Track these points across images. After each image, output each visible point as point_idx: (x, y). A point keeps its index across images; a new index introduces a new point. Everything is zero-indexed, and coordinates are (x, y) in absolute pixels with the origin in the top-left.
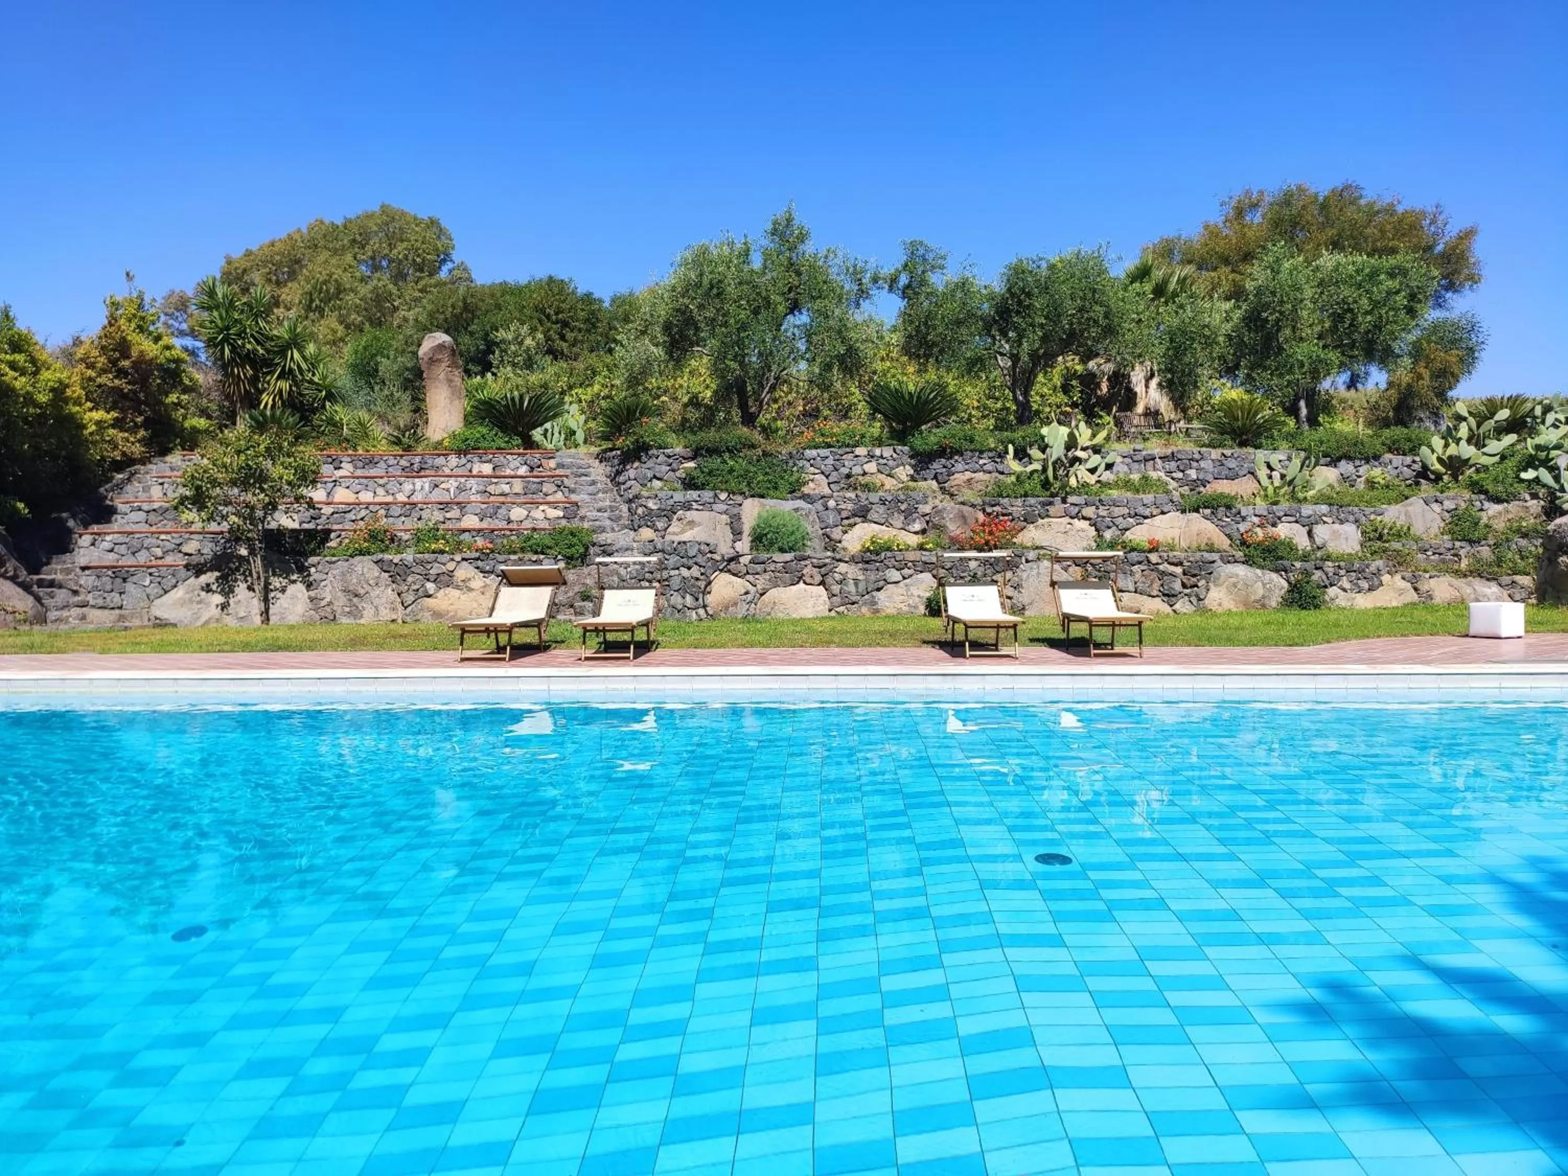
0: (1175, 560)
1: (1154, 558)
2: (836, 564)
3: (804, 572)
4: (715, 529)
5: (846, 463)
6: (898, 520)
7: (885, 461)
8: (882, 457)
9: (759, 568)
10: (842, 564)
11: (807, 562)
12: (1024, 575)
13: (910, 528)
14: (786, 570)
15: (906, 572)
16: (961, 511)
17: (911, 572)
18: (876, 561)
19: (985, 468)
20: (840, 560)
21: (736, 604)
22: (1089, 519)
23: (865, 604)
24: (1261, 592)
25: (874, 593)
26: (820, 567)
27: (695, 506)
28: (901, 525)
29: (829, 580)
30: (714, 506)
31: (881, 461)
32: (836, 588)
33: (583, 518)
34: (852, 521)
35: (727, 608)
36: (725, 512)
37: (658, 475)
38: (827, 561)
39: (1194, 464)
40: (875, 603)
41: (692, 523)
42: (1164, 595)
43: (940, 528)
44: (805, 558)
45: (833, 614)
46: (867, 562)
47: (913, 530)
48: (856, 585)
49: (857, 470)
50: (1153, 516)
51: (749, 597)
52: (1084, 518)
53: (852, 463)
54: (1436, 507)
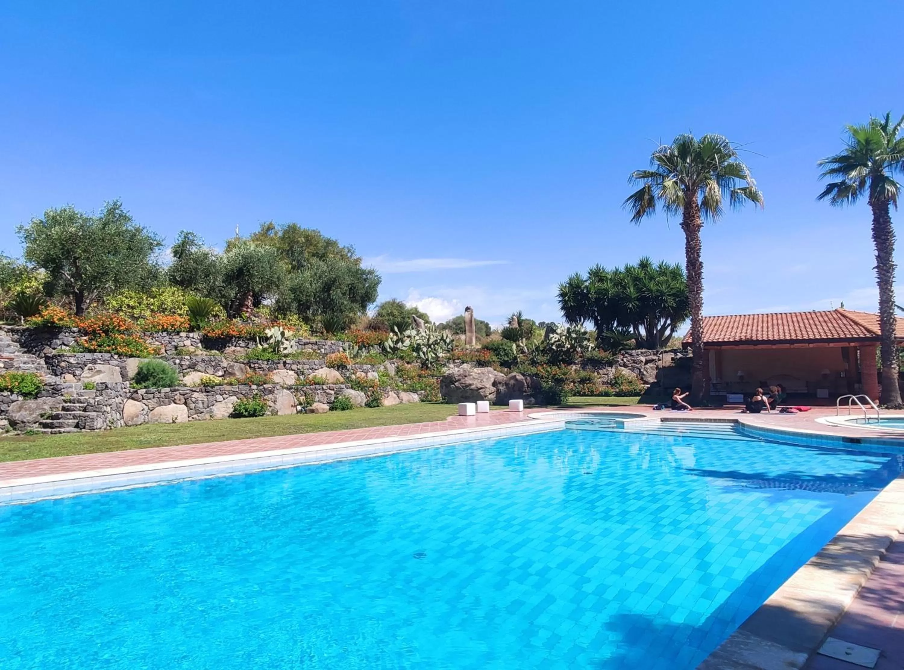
0: (332, 388)
1: (325, 387)
2: (193, 393)
3: (176, 397)
4: (113, 375)
5: (175, 340)
6: (211, 370)
7: (194, 340)
8: (193, 338)
9: (151, 396)
10: (196, 393)
11: (177, 392)
12: (277, 396)
13: (217, 374)
14: (166, 397)
15: (225, 396)
16: (240, 366)
17: (227, 396)
18: (212, 391)
19: (241, 345)
20: (195, 391)
21: (137, 416)
22: (294, 370)
23: (207, 413)
24: (360, 400)
25: (211, 407)
26: (183, 395)
27: (99, 362)
28: (212, 373)
29: (189, 401)
30: (110, 362)
31: (192, 340)
32: (192, 406)
33: (18, 368)
34: (188, 370)
35: (133, 419)
36: (117, 366)
37: (66, 343)
38: (188, 392)
39: (324, 347)
40: (212, 412)
41: (99, 372)
42: (328, 403)
43: (232, 374)
44: (175, 391)
45: (191, 419)
46: (208, 392)
47: (218, 375)
48: (203, 403)
49: (181, 344)
50: (318, 369)
51: (145, 412)
52: (292, 370)
53: (178, 340)
54: (393, 365)
